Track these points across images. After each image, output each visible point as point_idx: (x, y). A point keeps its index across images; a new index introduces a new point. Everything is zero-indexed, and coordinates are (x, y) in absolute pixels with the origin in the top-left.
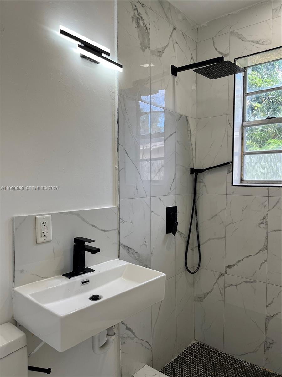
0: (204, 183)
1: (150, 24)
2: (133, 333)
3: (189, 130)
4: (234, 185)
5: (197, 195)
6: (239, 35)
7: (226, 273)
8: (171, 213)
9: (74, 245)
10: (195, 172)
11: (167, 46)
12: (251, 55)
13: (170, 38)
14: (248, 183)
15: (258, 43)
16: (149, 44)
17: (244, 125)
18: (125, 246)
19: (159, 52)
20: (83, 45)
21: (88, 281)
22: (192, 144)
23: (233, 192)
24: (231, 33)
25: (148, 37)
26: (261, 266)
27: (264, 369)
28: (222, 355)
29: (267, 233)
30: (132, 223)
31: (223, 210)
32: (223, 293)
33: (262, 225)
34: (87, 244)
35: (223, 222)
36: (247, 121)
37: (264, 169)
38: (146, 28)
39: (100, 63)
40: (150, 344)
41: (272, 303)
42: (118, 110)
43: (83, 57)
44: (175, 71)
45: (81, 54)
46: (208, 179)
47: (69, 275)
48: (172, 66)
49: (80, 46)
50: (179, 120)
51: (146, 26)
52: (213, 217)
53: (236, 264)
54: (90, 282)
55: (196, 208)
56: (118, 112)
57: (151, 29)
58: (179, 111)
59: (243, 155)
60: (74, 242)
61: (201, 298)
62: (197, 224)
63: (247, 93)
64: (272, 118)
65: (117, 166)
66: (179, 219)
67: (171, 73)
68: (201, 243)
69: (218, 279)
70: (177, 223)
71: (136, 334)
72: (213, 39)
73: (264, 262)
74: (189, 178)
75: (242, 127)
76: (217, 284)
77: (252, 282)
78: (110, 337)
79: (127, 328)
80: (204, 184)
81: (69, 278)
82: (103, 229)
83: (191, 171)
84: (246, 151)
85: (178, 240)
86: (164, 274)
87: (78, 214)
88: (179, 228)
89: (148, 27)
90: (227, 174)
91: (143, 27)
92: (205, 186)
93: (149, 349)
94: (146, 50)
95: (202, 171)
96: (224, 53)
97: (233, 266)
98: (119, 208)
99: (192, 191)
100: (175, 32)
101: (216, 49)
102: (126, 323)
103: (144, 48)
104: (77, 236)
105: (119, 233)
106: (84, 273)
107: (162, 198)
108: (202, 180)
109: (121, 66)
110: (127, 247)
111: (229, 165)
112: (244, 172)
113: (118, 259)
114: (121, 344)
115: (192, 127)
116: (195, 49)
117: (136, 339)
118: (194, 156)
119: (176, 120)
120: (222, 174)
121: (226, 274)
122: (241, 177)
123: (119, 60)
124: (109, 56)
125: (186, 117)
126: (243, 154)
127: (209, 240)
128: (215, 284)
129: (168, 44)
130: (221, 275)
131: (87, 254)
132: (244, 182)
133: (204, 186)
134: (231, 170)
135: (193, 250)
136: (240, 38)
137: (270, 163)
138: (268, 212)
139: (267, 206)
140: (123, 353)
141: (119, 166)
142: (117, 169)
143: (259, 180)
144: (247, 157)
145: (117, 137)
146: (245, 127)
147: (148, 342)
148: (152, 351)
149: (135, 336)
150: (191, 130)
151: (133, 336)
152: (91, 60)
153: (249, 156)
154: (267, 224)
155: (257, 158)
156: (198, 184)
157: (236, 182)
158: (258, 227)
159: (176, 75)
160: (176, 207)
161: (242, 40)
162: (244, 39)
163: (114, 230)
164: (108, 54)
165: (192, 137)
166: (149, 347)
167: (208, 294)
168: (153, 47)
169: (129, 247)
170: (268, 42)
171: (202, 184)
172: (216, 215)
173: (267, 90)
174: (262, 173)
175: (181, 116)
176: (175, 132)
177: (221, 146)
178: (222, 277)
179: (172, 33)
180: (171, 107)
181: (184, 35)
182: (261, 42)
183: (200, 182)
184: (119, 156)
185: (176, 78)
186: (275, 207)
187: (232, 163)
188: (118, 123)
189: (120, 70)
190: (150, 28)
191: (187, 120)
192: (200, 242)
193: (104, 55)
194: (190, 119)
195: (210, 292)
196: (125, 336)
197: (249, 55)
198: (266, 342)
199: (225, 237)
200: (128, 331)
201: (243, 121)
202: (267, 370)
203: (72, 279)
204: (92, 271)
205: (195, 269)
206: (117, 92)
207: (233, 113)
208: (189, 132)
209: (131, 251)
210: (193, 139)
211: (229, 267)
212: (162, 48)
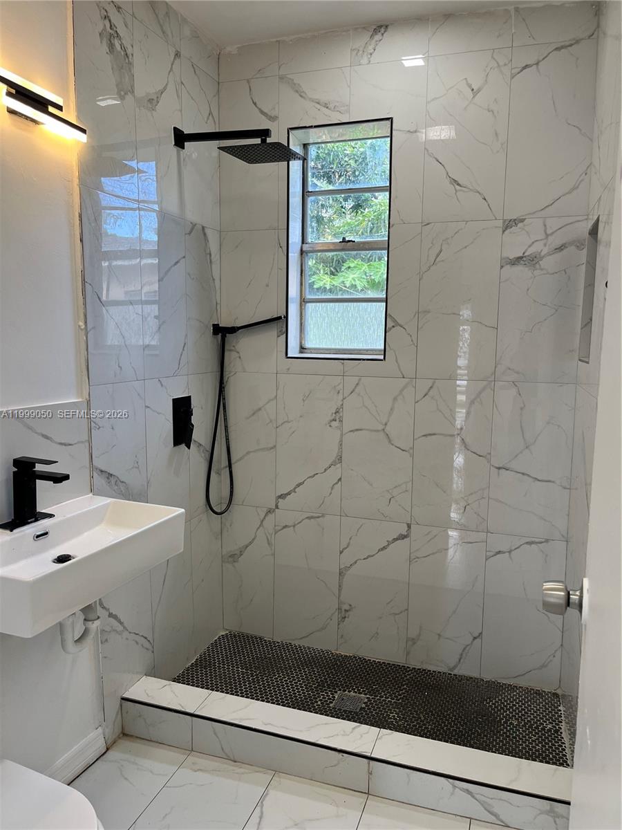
0: (238, 353)
1: (132, 46)
2: (121, 623)
3: (208, 252)
4: (289, 356)
5: (226, 374)
6: (295, 84)
7: (277, 507)
8: (182, 408)
9: (14, 472)
10: (222, 333)
11: (165, 88)
12: (316, 127)
13: (169, 72)
14: (311, 353)
15: (327, 108)
16: (132, 87)
17: (304, 249)
18: (102, 471)
19: (151, 101)
20: (14, 91)
21: (46, 534)
22: (214, 280)
23: (288, 369)
24: (282, 78)
25: (130, 71)
26: (332, 489)
27: (338, 653)
28: (272, 644)
29: (342, 435)
30: (113, 428)
31: (272, 400)
32: (273, 543)
33: (334, 424)
34: (39, 467)
35: (271, 421)
36: (310, 242)
37: (337, 329)
38: (126, 54)
39: (42, 124)
40: (149, 641)
41: (348, 546)
42: (80, 216)
43: (11, 112)
44: (181, 139)
45: (8, 107)
46: (244, 346)
47: (11, 526)
48: (175, 128)
49: (9, 94)
50: (190, 233)
51: (126, 51)
52: (254, 414)
53: (294, 490)
54: (50, 534)
55: (224, 399)
56: (81, 220)
57: (134, 55)
58: (192, 216)
59: (303, 303)
60: (14, 466)
61: (233, 557)
62: (226, 427)
63: (309, 192)
64: (349, 241)
65: (82, 324)
66: (194, 420)
67: (174, 143)
68: (233, 461)
69: (264, 518)
70: (193, 426)
71: (126, 625)
72: (248, 82)
73: (336, 483)
74: (210, 342)
75: (302, 252)
76: (261, 528)
77: (318, 517)
78: (91, 623)
79: (111, 615)
80: (237, 355)
81: (11, 531)
82: (63, 442)
83: (213, 329)
84: (309, 296)
85: (194, 457)
86: (183, 510)
88: (195, 436)
89: (129, 51)
90: (278, 336)
91: (120, 52)
92: (240, 357)
93: (147, 649)
94: (126, 96)
95: (233, 330)
96: (269, 114)
97: (289, 494)
98: (88, 402)
99: (216, 368)
100: (177, 61)
101: (255, 104)
102: (107, 607)
103: (122, 93)
104: (17, 456)
105: (91, 448)
106: (36, 520)
107: (164, 381)
108: (234, 346)
109: (84, 131)
110: (106, 472)
111: (279, 321)
112: (306, 333)
113: (91, 495)
114: (102, 643)
115: (213, 246)
116: (215, 96)
117: (126, 634)
118: (219, 302)
119: (186, 234)
120: (269, 336)
121: (276, 510)
122: (301, 343)
123: (78, 118)
124: (62, 111)
125: (203, 228)
126: (303, 301)
127: (248, 453)
128: (258, 528)
129: (167, 85)
130: (270, 511)
131: (41, 485)
132: (306, 351)
133: (238, 359)
134: (284, 329)
135: (219, 473)
136: (297, 92)
137: (346, 319)
138: (342, 400)
139: (341, 391)
140: (105, 657)
141: (86, 322)
142: (81, 329)
143: (330, 347)
144: (310, 306)
145: (80, 267)
146: (307, 252)
147: (146, 638)
148: (153, 652)
149: (124, 627)
150: (212, 252)
151: (120, 628)
152: (27, 118)
153: (313, 304)
154: (341, 421)
155: (327, 308)
156: (226, 354)
157: (293, 351)
158: (328, 425)
159: (183, 147)
160: (189, 398)
161: (301, 96)
162: (304, 95)
163: (82, 442)
164: (60, 108)
165: (213, 266)
166: (147, 645)
167: (247, 547)
168: (140, 91)
169: (109, 473)
170: (343, 108)
171: (234, 355)
172: (260, 409)
173: (341, 190)
174: (334, 335)
175: (194, 225)
176: (184, 257)
177: (267, 286)
178: (270, 515)
179: (172, 65)
180: (173, 207)
181: (195, 66)
182: (331, 106)
183: (231, 350)
184: (85, 304)
185: (183, 152)
186: (354, 393)
187: (286, 317)
188: (81, 240)
189: (83, 138)
190: (132, 55)
191: (205, 234)
192: (232, 458)
193: (51, 109)
194: (208, 232)
195: (251, 543)
196: (108, 629)
197: (311, 127)
198: (339, 609)
199: (275, 446)
200: (111, 619)
201: (303, 242)
202: (342, 654)
203: (15, 531)
204: (51, 516)
205: (224, 507)
206: (76, 181)
207: (286, 227)
208: (208, 256)
209: (113, 480)
210: (216, 268)
211: (282, 496)
212: (156, 93)
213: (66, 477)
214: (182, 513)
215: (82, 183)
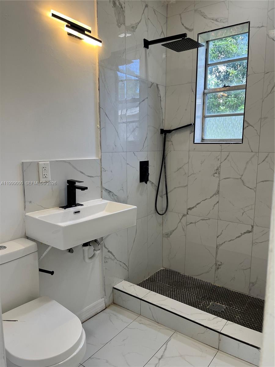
0: (172, 142)
1: (125, 3)
2: (114, 256)
3: (159, 96)
4: (195, 143)
5: (166, 152)
6: (202, 12)
7: (187, 214)
8: (144, 166)
9: (68, 186)
10: (165, 132)
11: (140, 22)
12: (211, 31)
13: (142, 14)
14: (207, 142)
15: (217, 21)
16: (124, 21)
17: (205, 92)
18: (106, 190)
19: (133, 27)
20: (70, 25)
21: (79, 212)
22: (162, 108)
23: (194, 149)
24: (195, 11)
25: (123, 14)
26: (214, 207)
27: (214, 284)
28: (183, 276)
29: (219, 180)
30: (112, 172)
31: (186, 163)
32: (185, 229)
33: (216, 175)
34: (77, 184)
35: (186, 174)
36: (208, 88)
37: (220, 129)
38: (122, 7)
39: (83, 39)
40: (126, 266)
41: (221, 234)
42: (99, 79)
43: (70, 34)
44: (147, 44)
45: (68, 32)
46: (175, 139)
47: (65, 207)
48: (144, 39)
49: (67, 26)
50: (150, 87)
51: (121, 6)
52: (178, 170)
53: (196, 206)
54: (81, 212)
55: (165, 163)
56: (99, 81)
57: (125, 8)
58: (151, 79)
59: (204, 118)
60: (67, 183)
61: (168, 235)
62: (165, 176)
63: (209, 64)
64: (227, 86)
65: (98, 126)
66: (150, 171)
67: (143, 46)
68: (168, 192)
69: (181, 219)
70: (149, 174)
71: (116, 257)
72: (180, 15)
73: (216, 204)
74: (159, 137)
75: (204, 94)
76: (180, 223)
77: (207, 220)
78: (96, 251)
79: (109, 251)
80: (171, 143)
81: (65, 209)
82: (89, 175)
83: (161, 131)
84: (207, 115)
85: (149, 188)
86: (136, 207)
87: (69, 162)
88: (150, 178)
89: (123, 6)
90: (190, 133)
91: (119, 6)
92: (172, 144)
93: (126, 269)
94: (121, 26)
95: (170, 131)
96: (189, 28)
97: (193, 208)
98: (101, 159)
99: (162, 149)
100: (146, 9)
101: (183, 25)
102: (107, 248)
103: (120, 25)
104: (69, 179)
105: (101, 179)
106: (76, 206)
107: (136, 153)
108: (170, 139)
109: (101, 42)
110: (108, 190)
111: (191, 126)
112: (205, 132)
113: (101, 199)
114: (105, 262)
115: (162, 93)
116: (165, 24)
117: (115, 261)
118: (164, 119)
119: (148, 88)
120: (186, 133)
121: (187, 215)
122: (202, 137)
123: (99, 36)
124: (91, 33)
125: (157, 85)
126: (204, 117)
127: (175, 188)
128: (179, 223)
129: (141, 20)
130: (184, 215)
131: (78, 191)
132: (204, 141)
133: (172, 145)
134: (193, 130)
135: (162, 197)
136: (203, 16)
137: (225, 124)
138: (220, 164)
139: (220, 159)
140: (106, 269)
141: (100, 125)
142: (99, 128)
143: (216, 138)
144: (207, 119)
145: (98, 101)
146: (207, 94)
147: (125, 264)
148: (128, 271)
149: (115, 258)
150: (161, 96)
151: (113, 258)
152: (76, 37)
153: (209, 118)
154: (219, 174)
155: (215, 120)
156: (167, 143)
157: (198, 139)
158: (213, 176)
159: (148, 48)
160: (148, 162)
161: (204, 18)
162: (206, 17)
163: (98, 176)
164: (90, 32)
165: (162, 103)
166: (126, 268)
167: (174, 231)
168: (128, 23)
169: (109, 191)
170: (225, 20)
171: (170, 143)
172: (181, 168)
173: (225, 61)
174: (218, 133)
175: (152, 84)
176: (147, 98)
177: (186, 110)
178: (184, 217)
179: (144, 11)
180: (143, 76)
181: (155, 11)
182: (219, 20)
183: (169, 141)
184: (100, 117)
185: (148, 50)
186: (226, 160)
187: (194, 124)
188: (99, 90)
189: (100, 44)
190: (124, 7)
191: (158, 88)
192: (168, 190)
193: (86, 32)
194: (159, 86)
195: (175, 229)
196: (107, 257)
197: (209, 31)
198: (216, 264)
199: (187, 185)
200: (109, 253)
201: (205, 88)
202: (217, 285)
203: (66, 209)
204: (82, 205)
205: (164, 212)
206: (97, 64)
207: (195, 82)
208: (159, 98)
209: (111, 194)
210: (163, 104)
211: (190, 209)
212: (136, 24)
213: (86, 188)
214: (136, 208)
215: (100, 65)
